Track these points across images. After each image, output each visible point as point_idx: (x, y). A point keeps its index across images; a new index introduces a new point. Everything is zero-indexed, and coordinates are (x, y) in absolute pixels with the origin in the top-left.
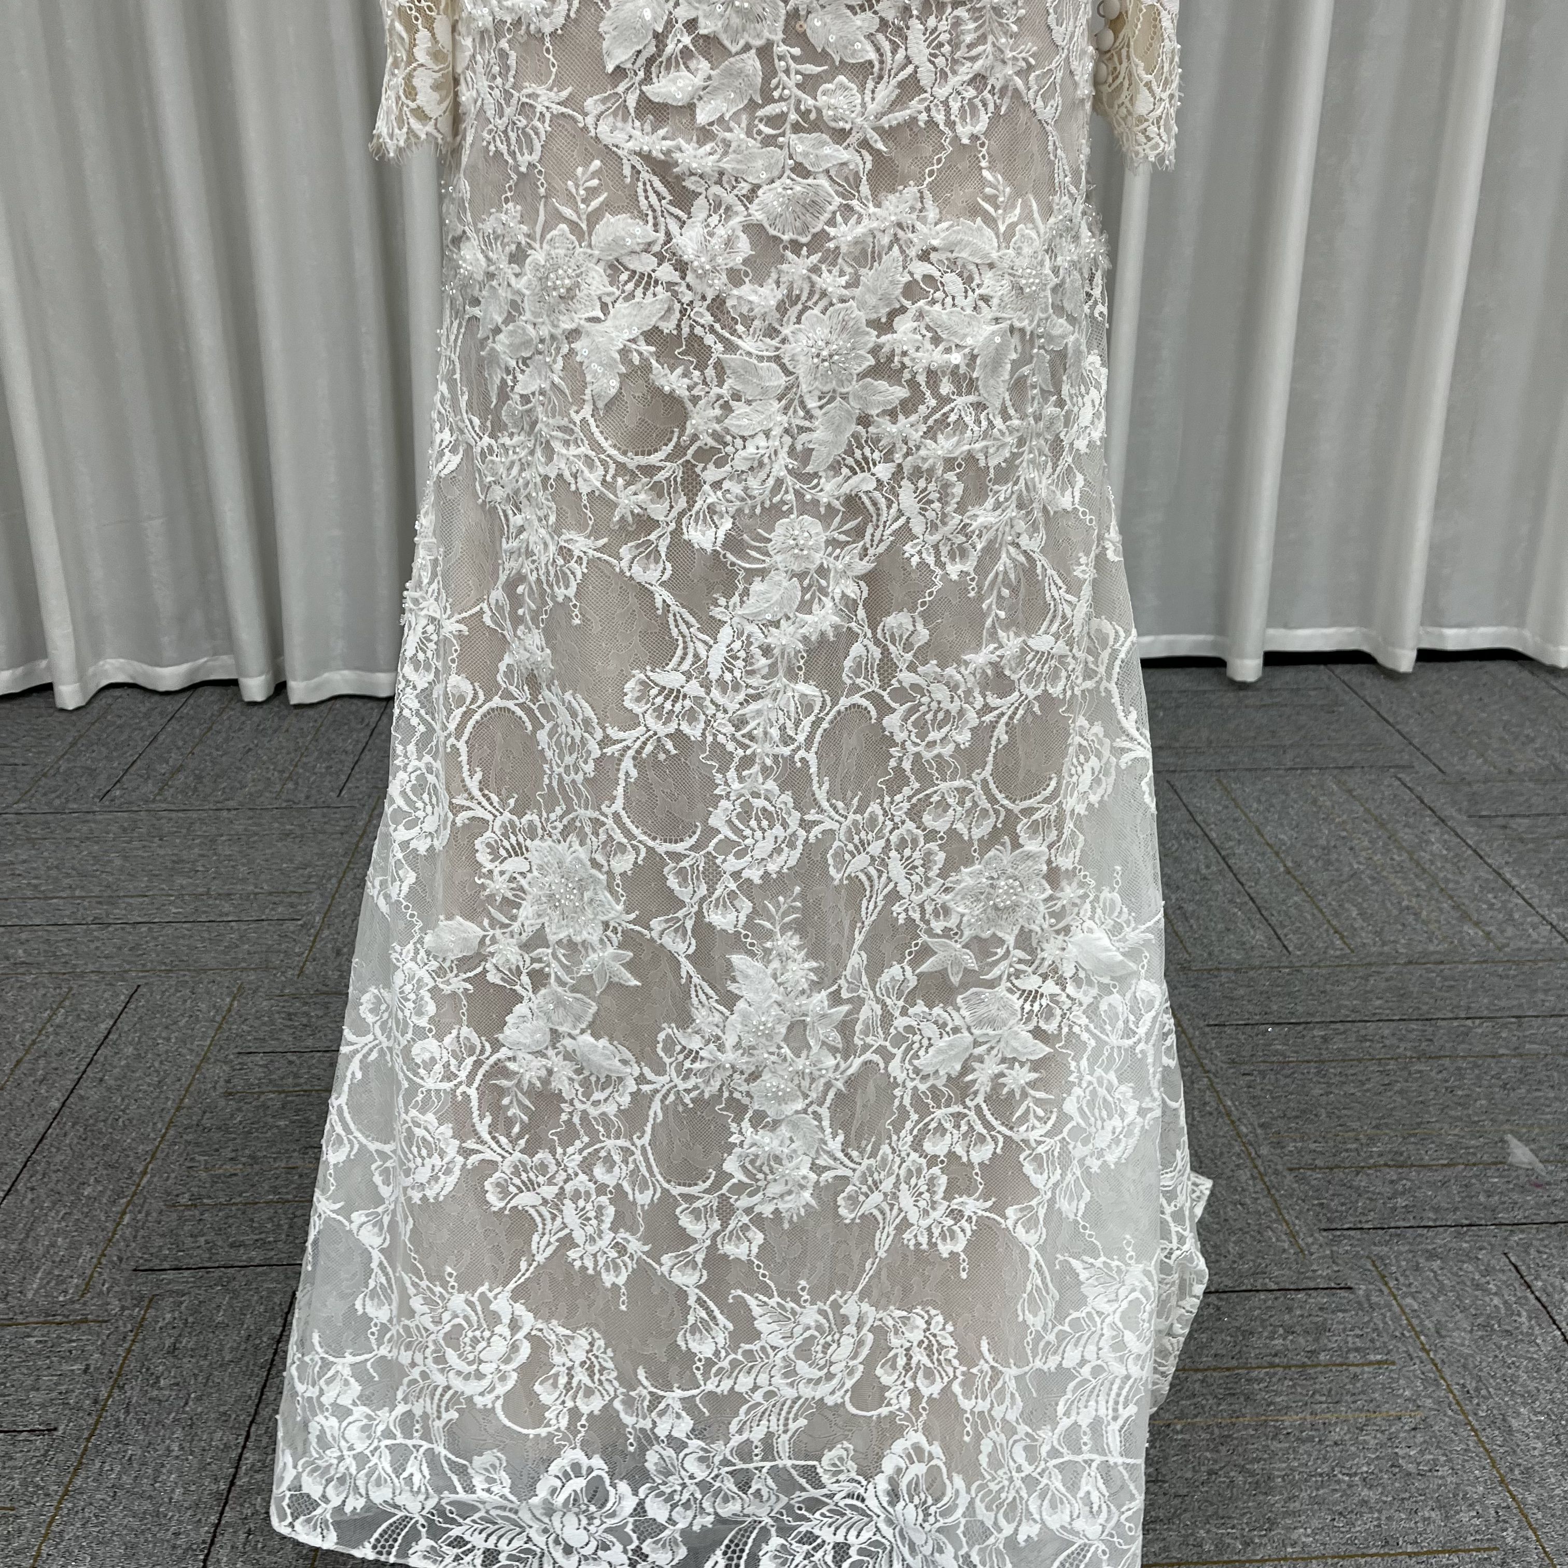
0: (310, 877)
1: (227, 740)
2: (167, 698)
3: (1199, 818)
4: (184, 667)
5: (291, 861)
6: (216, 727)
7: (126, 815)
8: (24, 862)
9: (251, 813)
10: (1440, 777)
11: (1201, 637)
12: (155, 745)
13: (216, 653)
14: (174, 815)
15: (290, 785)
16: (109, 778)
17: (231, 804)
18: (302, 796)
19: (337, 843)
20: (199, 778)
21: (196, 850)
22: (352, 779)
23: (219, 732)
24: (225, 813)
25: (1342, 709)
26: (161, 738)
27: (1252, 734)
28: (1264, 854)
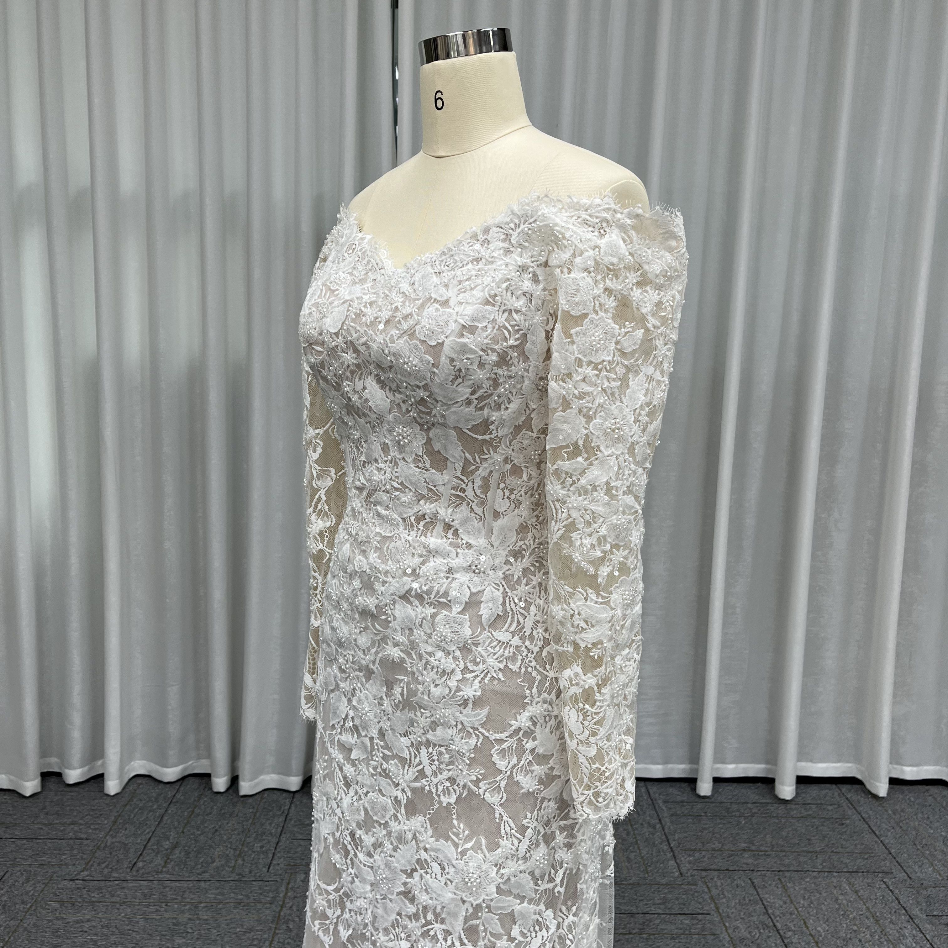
0: (253, 940)
1: (203, 822)
2: (168, 786)
3: (770, 911)
4: (180, 767)
5: (242, 925)
6: (197, 811)
7: (145, 883)
8: (88, 920)
9: (218, 885)
10: (909, 882)
11: (762, 766)
12: (162, 825)
13: (199, 758)
14: (174, 884)
15: (240, 861)
16: (136, 852)
17: (206, 876)
18: (247, 870)
19: (268, 912)
20: (187, 853)
21: (187, 915)
22: (276, 857)
23: (198, 815)
24: (202, 884)
25: (848, 822)
26: (166, 818)
27: (796, 841)
28: (809, 943)
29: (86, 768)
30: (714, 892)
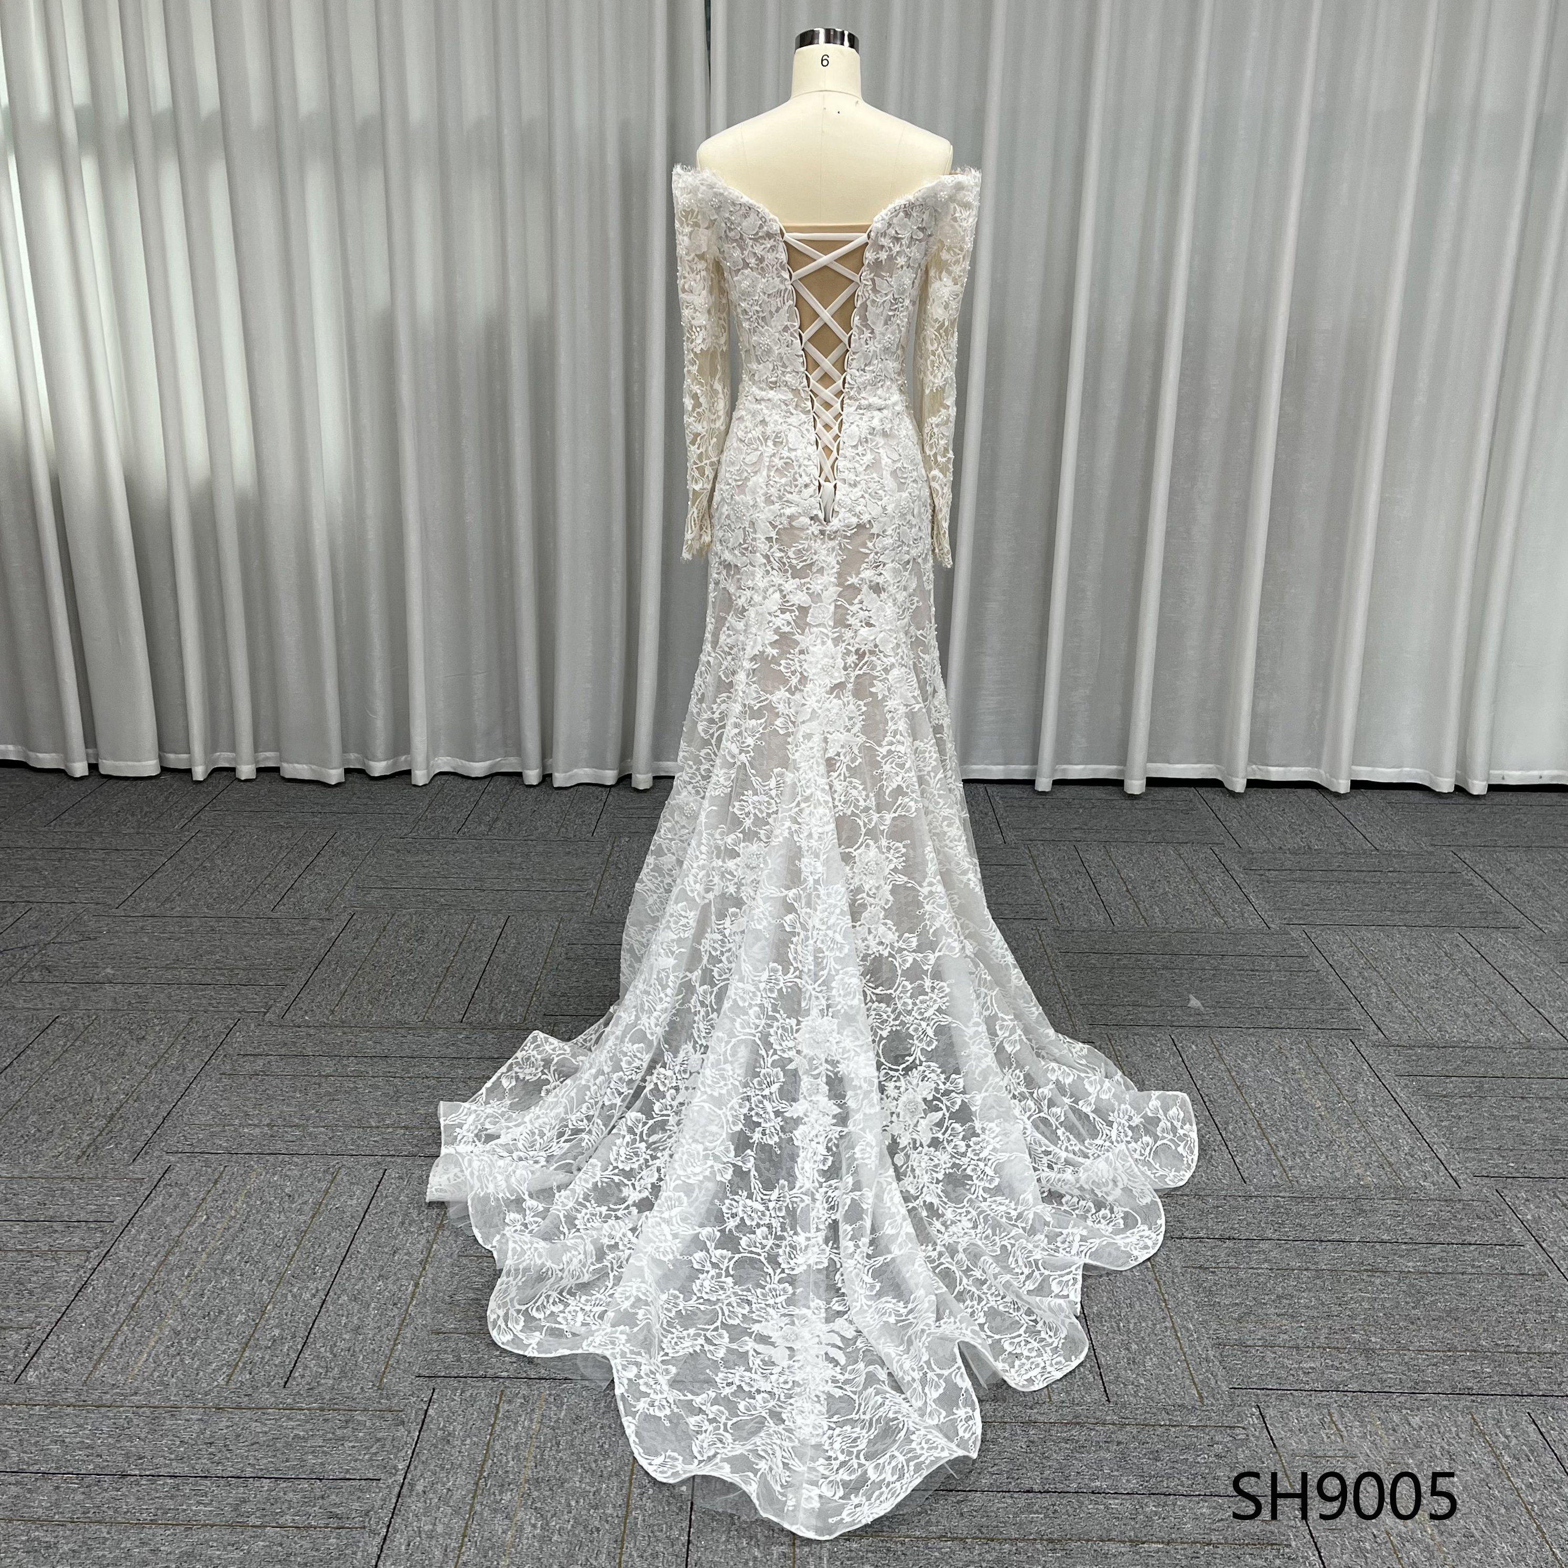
0: (585, 873)
1: (520, 805)
2: (477, 781)
3: (1087, 865)
4: (488, 763)
5: (573, 865)
6: (512, 797)
7: (474, 841)
9: (545, 842)
10: (1237, 849)
11: (1115, 767)
12: (479, 806)
13: (507, 755)
14: (502, 842)
15: (563, 829)
16: (458, 822)
17: (532, 837)
18: (571, 835)
19: (596, 858)
20: (510, 824)
21: (520, 859)
22: (598, 827)
23: (514, 801)
24: (530, 842)
25: (1195, 812)
26: (481, 802)
28: (1117, 882)
29: (390, 762)
30: (1035, 853)
